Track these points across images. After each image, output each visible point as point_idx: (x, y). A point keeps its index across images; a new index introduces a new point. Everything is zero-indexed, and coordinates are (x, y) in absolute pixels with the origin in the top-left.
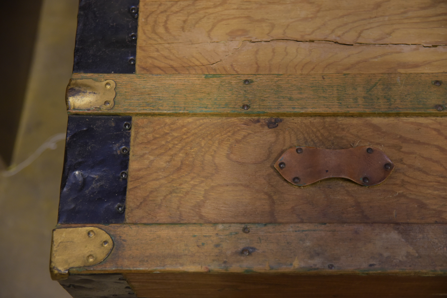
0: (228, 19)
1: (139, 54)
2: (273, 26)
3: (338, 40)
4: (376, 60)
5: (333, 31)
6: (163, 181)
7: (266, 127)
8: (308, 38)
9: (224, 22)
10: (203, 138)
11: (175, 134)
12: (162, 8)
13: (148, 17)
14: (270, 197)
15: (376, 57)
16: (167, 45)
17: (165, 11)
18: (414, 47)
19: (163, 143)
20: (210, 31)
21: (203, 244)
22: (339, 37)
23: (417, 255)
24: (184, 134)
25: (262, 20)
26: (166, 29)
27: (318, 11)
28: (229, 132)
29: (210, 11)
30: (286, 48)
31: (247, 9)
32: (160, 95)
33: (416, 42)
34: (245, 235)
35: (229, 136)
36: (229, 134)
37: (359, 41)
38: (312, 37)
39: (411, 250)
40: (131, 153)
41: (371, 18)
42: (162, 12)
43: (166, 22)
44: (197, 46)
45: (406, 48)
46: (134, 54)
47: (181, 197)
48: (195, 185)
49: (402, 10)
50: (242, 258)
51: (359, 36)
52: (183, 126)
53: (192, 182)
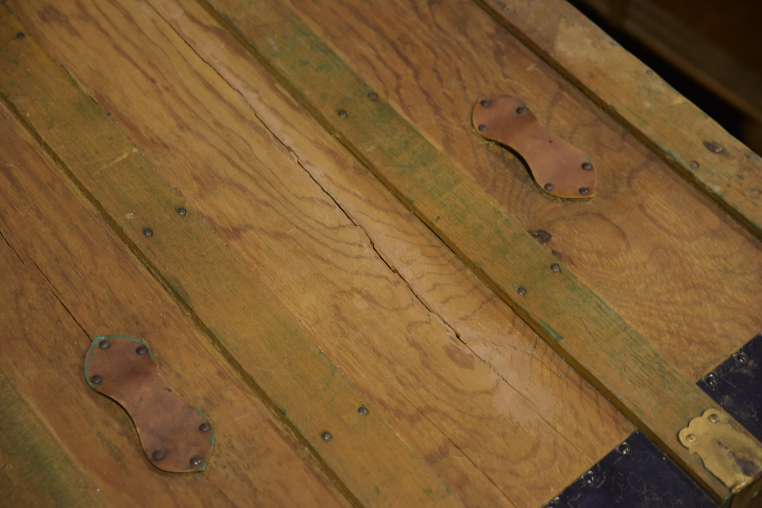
0: (448, 384)
1: (602, 452)
2: (411, 325)
3: (366, 244)
4: (358, 193)
5: (358, 257)
6: (729, 291)
7: (553, 239)
8: (393, 277)
9: (459, 386)
10: (634, 291)
11: (662, 324)
14: (629, 180)
15: (355, 195)
16: (560, 428)
18: (307, 167)
19: (685, 328)
20: (487, 392)
21: (754, 190)
22: (360, 246)
23: (562, 19)
24: (650, 314)
25: (414, 344)
26: (536, 447)
27: (343, 292)
28: (598, 271)
29: (456, 415)
30: (429, 291)
31: (412, 373)
32: (636, 369)
33: (299, 167)
34: (700, 161)
35: (603, 267)
36: (600, 269)
37: (349, 222)
38: (387, 272)
39: (562, 26)
40: (736, 349)
41: (304, 232)
43: (526, 458)
44: (524, 392)
45: (317, 174)
46: (613, 455)
47: (725, 259)
48: (696, 256)
49: (264, 207)
50: (726, 146)
51: (341, 226)
52: (643, 323)
53: (696, 261)
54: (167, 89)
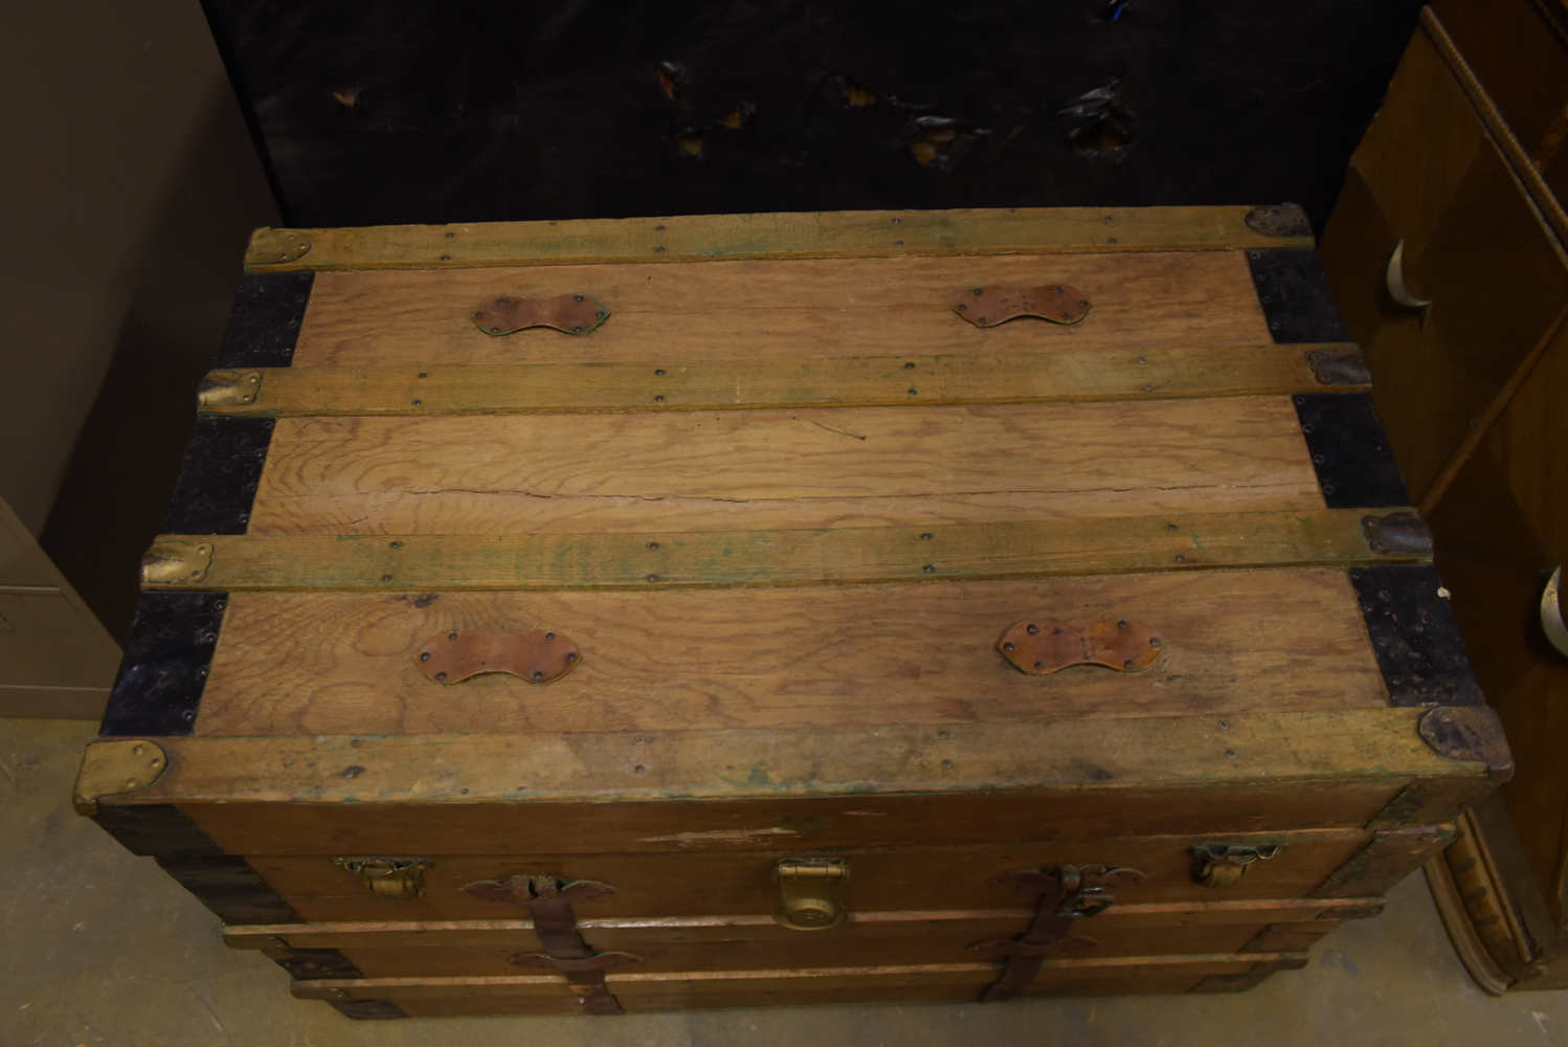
0: (387, 464)
1: (257, 509)
2: (445, 473)
3: (531, 490)
4: (579, 517)
5: (526, 479)
6: (256, 680)
7: (414, 606)
8: (490, 487)
9: (381, 468)
10: (324, 622)
11: (286, 616)
12: (299, 450)
13: (278, 462)
14: (402, 699)
15: (579, 513)
16: (296, 498)
17: (303, 454)
18: (632, 500)
19: (267, 627)
20: (359, 479)
21: (293, 763)
22: (533, 486)
23: (586, 773)
24: (298, 616)
25: (431, 466)
26: (300, 477)
27: (510, 454)
28: (361, 612)
29: (365, 453)
30: (458, 501)
31: (415, 451)
32: (272, 562)
33: (635, 494)
34: (355, 751)
35: (360, 619)
36: (361, 615)
37: (559, 492)
38: (496, 487)
39: (579, 767)
40: (219, 642)
41: (580, 462)
42: (299, 456)
43: (301, 468)
44: (337, 498)
45: (621, 502)
46: (248, 509)
47: (278, 701)
48: (300, 685)
49: (623, 453)
50: (343, 781)
51: (561, 485)
52: (299, 605)
53: (297, 681)
54: (787, 459)
